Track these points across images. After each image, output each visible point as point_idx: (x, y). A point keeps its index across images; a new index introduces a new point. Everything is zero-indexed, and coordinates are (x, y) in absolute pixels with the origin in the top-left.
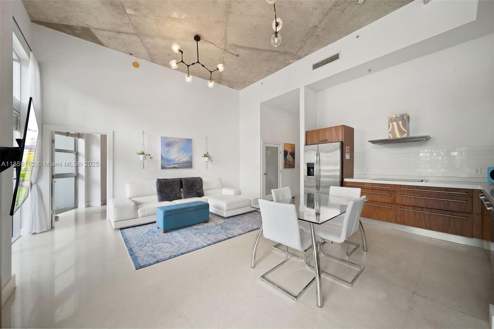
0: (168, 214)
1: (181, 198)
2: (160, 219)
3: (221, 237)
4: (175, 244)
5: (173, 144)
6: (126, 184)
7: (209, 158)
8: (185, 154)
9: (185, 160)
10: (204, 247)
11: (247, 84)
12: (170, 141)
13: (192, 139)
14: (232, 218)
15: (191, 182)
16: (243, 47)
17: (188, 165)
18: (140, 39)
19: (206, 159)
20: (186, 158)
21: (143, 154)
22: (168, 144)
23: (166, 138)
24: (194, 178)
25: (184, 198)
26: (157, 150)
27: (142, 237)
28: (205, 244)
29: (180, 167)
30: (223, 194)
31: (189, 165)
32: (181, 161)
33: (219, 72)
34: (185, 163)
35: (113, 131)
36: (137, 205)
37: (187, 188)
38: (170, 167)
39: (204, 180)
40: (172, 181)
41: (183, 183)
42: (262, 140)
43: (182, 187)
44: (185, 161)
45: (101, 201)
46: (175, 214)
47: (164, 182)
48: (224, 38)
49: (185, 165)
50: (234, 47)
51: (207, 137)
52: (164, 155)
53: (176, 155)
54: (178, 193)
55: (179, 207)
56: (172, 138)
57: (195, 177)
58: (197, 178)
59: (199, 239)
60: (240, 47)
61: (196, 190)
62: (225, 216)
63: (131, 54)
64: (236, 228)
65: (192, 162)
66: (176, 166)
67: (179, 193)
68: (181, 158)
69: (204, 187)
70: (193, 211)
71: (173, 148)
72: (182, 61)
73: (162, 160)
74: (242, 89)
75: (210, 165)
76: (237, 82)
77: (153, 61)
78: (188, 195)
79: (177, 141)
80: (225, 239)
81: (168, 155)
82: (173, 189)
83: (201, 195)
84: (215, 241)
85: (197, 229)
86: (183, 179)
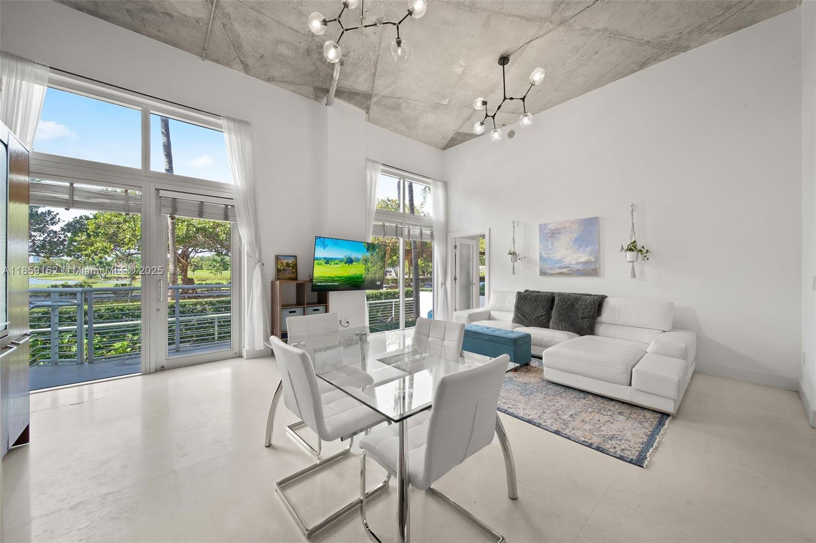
5: (559, 233)
12: (553, 228)
13: (598, 218)
17: (587, 270)
21: (514, 254)
22: (550, 234)
23: (547, 225)
26: (534, 246)
31: (590, 269)
32: (574, 262)
34: (581, 266)
38: (554, 272)
41: (555, 302)
43: (552, 308)
49: (581, 269)
52: (543, 254)
53: (565, 253)
56: (556, 223)
65: (599, 264)
71: (560, 240)
72: (487, 116)
73: (540, 261)
79: (567, 225)
81: (550, 252)
86: (556, 295)
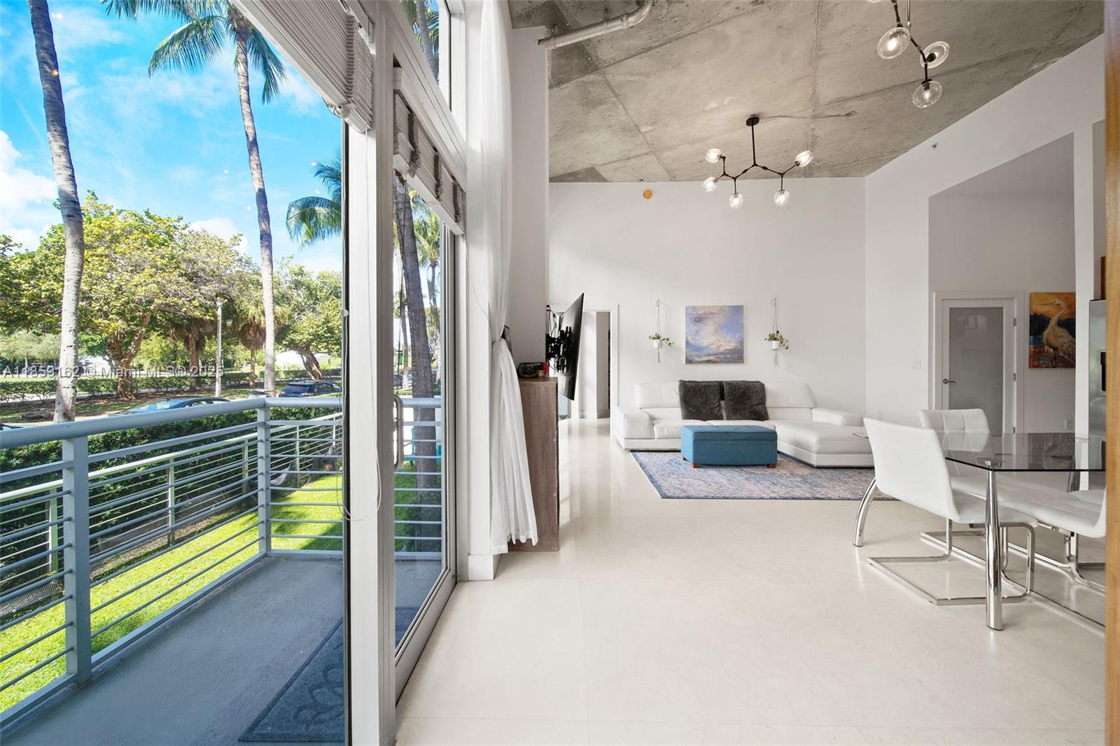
0: (701, 438)
1: (720, 418)
2: (687, 447)
3: (798, 493)
4: (713, 484)
5: (706, 318)
6: (636, 386)
7: (782, 342)
8: (728, 336)
9: (728, 348)
10: (762, 498)
11: (886, 157)
12: (701, 312)
13: (742, 306)
14: (832, 471)
15: (741, 390)
16: (862, 96)
17: (734, 357)
18: (656, 155)
19: (775, 344)
20: (731, 344)
21: (659, 338)
22: (697, 318)
23: (694, 308)
24: (747, 382)
25: (727, 419)
26: (680, 332)
27: (662, 466)
28: (765, 496)
29: (718, 360)
30: (814, 420)
31: (737, 356)
32: (722, 349)
33: (801, 168)
34: (729, 354)
35: (618, 306)
36: (652, 419)
37: (731, 400)
38: (701, 360)
39: (767, 386)
40: (705, 386)
41: (725, 391)
42: (936, 292)
43: (722, 398)
44: (730, 350)
45: (598, 411)
46: (712, 440)
47: (692, 387)
48: (811, 99)
49: (729, 356)
50: (837, 104)
51: (775, 299)
52: (690, 340)
53: (712, 339)
54: (716, 407)
55: (719, 430)
56: (704, 307)
57: (749, 380)
58: (753, 382)
59: (755, 488)
60: (853, 98)
61: (752, 406)
62: (814, 463)
63: (642, 180)
64: (837, 488)
65: (743, 351)
66: (712, 358)
67: (718, 408)
68: (721, 343)
69: (769, 402)
70: (744, 440)
71: (706, 325)
72: (725, 174)
73: (687, 347)
74: (871, 172)
75: (782, 356)
76: (855, 161)
77: (673, 178)
78: (735, 413)
79: (714, 311)
80: (808, 499)
81: (697, 338)
82: (707, 400)
83: (762, 416)
84: (785, 496)
85: (751, 473)
86: (724, 383)
